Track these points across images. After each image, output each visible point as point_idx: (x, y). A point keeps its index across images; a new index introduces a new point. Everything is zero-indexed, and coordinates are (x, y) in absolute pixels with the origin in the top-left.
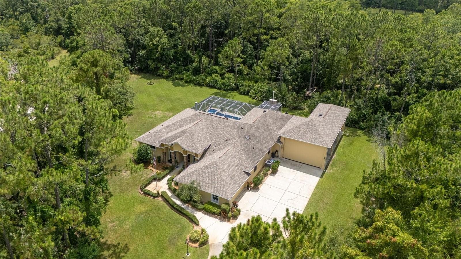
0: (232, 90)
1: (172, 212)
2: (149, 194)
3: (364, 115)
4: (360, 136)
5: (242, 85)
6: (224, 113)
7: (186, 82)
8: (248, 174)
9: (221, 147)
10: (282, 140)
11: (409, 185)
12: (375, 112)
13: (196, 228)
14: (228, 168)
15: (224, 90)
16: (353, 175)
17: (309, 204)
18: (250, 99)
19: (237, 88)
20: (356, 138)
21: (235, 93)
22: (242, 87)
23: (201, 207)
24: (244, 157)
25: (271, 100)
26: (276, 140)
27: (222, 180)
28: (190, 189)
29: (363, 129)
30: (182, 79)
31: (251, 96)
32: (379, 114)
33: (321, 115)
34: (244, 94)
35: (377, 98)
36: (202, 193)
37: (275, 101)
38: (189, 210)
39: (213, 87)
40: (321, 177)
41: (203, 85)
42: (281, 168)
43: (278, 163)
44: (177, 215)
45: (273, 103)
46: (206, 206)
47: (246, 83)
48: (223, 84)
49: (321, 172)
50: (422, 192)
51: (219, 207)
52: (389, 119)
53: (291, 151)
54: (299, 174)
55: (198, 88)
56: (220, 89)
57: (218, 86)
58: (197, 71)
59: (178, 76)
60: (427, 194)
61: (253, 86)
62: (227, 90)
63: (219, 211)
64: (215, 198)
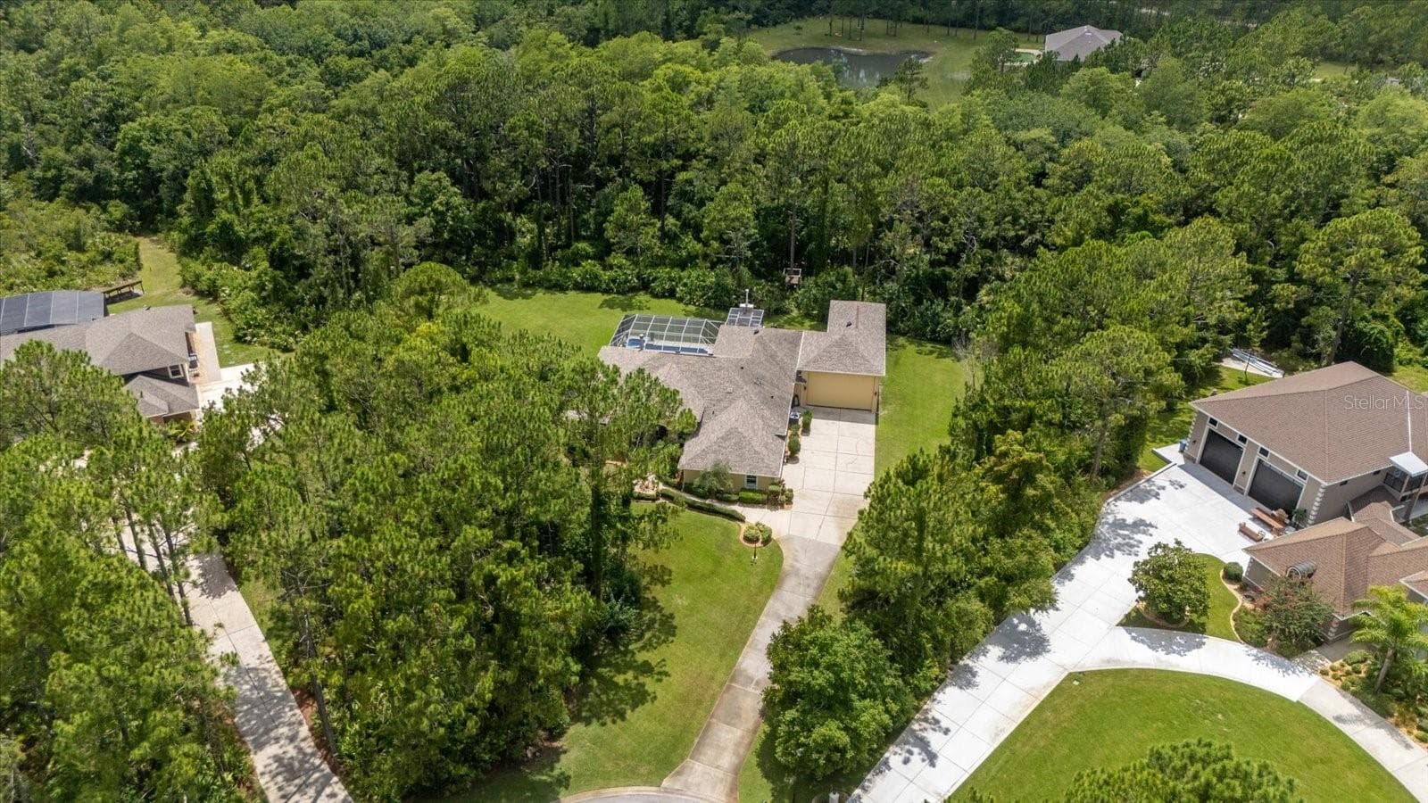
0: (634, 290)
1: (694, 514)
2: (642, 498)
3: (903, 309)
4: (903, 347)
5: (655, 279)
6: (656, 342)
7: (526, 285)
8: (783, 438)
9: (723, 404)
10: (804, 376)
11: (1018, 404)
12: (918, 302)
13: (744, 527)
14: (756, 435)
15: (618, 293)
16: (918, 412)
17: (877, 464)
18: (682, 306)
19: (645, 286)
20: (900, 351)
21: (642, 297)
22: (657, 283)
23: (735, 497)
24: (767, 413)
25: (742, 305)
26: (794, 377)
27: (756, 452)
28: (716, 474)
29: (904, 334)
30: (510, 280)
31: (680, 300)
32: (926, 303)
33: (849, 325)
34: (663, 296)
35: (917, 275)
36: (735, 477)
37: (751, 306)
38: (718, 505)
39: (590, 289)
40: (877, 423)
41: (567, 289)
42: (816, 423)
43: (808, 415)
44: (706, 517)
45: (746, 311)
46: (744, 494)
47: (663, 272)
48: (614, 281)
49: (873, 417)
50: (1032, 409)
51: (760, 492)
52: (943, 310)
53: (819, 391)
54: (844, 425)
55: (559, 295)
56: (607, 291)
57: (604, 286)
58: (535, 259)
59: (499, 274)
60: (1039, 411)
61: (680, 278)
62: (623, 293)
63: (765, 497)
64: (751, 480)
